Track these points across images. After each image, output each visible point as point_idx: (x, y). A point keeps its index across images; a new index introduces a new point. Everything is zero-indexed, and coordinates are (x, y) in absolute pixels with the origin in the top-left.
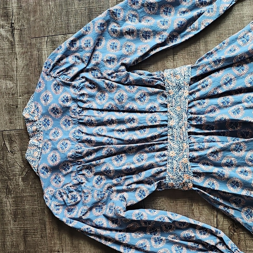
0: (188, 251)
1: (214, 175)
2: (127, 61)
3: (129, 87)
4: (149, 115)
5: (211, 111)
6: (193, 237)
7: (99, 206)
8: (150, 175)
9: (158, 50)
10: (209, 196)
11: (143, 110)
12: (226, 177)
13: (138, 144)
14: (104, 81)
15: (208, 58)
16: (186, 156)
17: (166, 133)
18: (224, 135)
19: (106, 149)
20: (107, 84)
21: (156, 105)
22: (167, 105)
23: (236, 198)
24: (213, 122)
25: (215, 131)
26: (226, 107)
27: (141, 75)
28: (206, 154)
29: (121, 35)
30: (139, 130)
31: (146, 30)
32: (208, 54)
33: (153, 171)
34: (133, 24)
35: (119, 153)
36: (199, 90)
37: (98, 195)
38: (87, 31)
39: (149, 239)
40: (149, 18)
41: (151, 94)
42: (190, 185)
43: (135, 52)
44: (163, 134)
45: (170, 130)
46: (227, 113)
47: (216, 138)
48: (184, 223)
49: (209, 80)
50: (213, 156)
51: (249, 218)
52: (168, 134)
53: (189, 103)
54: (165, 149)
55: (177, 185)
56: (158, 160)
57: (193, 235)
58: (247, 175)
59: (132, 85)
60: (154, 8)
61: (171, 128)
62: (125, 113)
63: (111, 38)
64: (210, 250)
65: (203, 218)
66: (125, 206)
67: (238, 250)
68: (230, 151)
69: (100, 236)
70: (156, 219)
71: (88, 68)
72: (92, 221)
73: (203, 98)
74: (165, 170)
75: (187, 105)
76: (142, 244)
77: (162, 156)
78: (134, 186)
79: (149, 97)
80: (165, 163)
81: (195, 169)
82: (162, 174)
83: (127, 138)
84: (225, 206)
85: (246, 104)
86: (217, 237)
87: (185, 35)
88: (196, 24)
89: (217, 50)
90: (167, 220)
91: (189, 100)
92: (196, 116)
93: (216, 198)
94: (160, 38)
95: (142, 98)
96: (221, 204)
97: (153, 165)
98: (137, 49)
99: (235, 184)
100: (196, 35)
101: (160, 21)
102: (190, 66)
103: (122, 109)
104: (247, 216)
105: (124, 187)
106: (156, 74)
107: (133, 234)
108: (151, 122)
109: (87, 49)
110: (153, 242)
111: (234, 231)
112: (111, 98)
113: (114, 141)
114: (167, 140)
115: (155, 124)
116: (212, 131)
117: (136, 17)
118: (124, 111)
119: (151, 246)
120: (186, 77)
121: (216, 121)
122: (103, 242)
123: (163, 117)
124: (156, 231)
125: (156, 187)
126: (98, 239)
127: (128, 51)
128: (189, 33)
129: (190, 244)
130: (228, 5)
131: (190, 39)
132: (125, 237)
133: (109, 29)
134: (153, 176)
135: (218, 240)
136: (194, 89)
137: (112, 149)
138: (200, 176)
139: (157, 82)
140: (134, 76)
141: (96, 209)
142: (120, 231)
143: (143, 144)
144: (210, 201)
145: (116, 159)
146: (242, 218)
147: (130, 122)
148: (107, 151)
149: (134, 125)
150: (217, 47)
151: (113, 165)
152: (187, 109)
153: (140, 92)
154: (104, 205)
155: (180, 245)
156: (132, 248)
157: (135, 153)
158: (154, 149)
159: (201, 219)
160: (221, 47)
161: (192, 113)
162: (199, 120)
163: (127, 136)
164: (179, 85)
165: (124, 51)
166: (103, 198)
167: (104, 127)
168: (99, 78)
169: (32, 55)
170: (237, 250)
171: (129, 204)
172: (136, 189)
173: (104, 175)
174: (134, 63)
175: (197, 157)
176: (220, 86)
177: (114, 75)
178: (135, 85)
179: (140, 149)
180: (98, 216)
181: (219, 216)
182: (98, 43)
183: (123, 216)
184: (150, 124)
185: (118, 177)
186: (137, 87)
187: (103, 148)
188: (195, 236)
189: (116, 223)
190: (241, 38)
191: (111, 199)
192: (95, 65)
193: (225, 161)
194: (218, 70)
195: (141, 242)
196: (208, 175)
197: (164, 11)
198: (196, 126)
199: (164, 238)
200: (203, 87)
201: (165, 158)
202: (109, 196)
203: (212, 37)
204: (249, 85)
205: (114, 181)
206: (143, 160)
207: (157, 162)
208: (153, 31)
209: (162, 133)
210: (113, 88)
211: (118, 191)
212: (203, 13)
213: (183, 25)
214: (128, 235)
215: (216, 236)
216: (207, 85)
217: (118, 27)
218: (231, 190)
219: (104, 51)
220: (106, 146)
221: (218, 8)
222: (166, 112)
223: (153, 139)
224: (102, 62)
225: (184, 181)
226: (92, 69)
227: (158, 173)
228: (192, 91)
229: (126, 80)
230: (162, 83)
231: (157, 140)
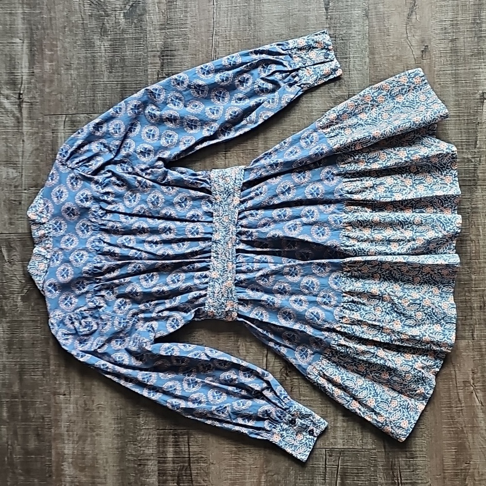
0: (229, 397)
1: (263, 303)
2: (166, 155)
3: (167, 188)
4: (191, 225)
5: (264, 225)
6: (235, 380)
7: (121, 338)
8: (186, 300)
9: (205, 144)
10: (256, 329)
11: (184, 218)
12: (276, 306)
13: (174, 261)
14: (135, 178)
15: (265, 159)
16: (230, 279)
17: (210, 248)
18: (279, 256)
19: (133, 265)
20: (140, 182)
21: (200, 213)
22: (212, 213)
23: (289, 333)
24: (265, 239)
25: (268, 249)
26: (283, 221)
27: (182, 173)
28: (255, 277)
29: (160, 121)
30: (176, 243)
31: (192, 119)
32: (266, 154)
33: (191, 295)
34: (176, 108)
35: (149, 270)
36: (251, 198)
37: (120, 323)
38: (117, 112)
39: (181, 380)
40: (197, 103)
41: (194, 199)
42: (235, 314)
43: (178, 144)
44: (206, 250)
45: (215, 245)
46: (282, 229)
47: (269, 258)
48: (225, 362)
49: (264, 187)
50: (263, 280)
51: (303, 358)
52: (212, 251)
53: (239, 213)
54: (206, 269)
55: (219, 314)
56: (197, 281)
57: (235, 377)
58: (301, 305)
59: (170, 186)
60: (203, 91)
61: (216, 243)
62: (161, 221)
63: (148, 123)
64: (255, 398)
65: (250, 357)
66: (152, 338)
67: (289, 397)
68: (283, 275)
69: (119, 375)
70: (190, 355)
71: (116, 159)
72: (109, 356)
73: (257, 208)
74: (205, 295)
75: (237, 215)
76: (171, 387)
77: (203, 278)
78: (166, 313)
79: (192, 203)
80: (205, 286)
81: (241, 295)
82: (201, 300)
83: (160, 253)
84: (277, 343)
85: (304, 220)
86: (264, 380)
87: (239, 128)
88: (253, 115)
89: (276, 150)
90: (204, 358)
91: (239, 209)
92: (246, 230)
93: (265, 333)
94: (208, 130)
95: (183, 202)
96: (271, 340)
97: (191, 288)
98: (179, 141)
99: (287, 315)
100: (252, 130)
101: (210, 109)
102: (243, 167)
103: (157, 215)
104: (301, 356)
105: (154, 315)
106: (201, 174)
107: (161, 374)
108: (192, 234)
109: (116, 136)
110: (185, 386)
111: (287, 374)
112: (143, 200)
113: (144, 255)
114: (210, 257)
115: (197, 236)
116: (265, 250)
117: (181, 100)
118: (159, 218)
119: (183, 390)
120: (237, 181)
121: (268, 238)
122: (122, 382)
123: (208, 228)
124: (191, 372)
125: (193, 315)
126: (116, 379)
127: (168, 142)
128: (244, 126)
129: (230, 388)
130: (292, 96)
131: (245, 133)
132: (150, 376)
133: (147, 112)
134: (190, 302)
135: (265, 385)
136: (246, 196)
137: (141, 265)
138: (247, 304)
139: (202, 184)
140: (173, 175)
141: (116, 341)
142: (146, 370)
143: (180, 261)
144: (258, 335)
145: (145, 278)
146: (295, 359)
147: (165, 232)
148: (134, 267)
149: (171, 236)
150: (277, 146)
151: (141, 286)
152: (236, 220)
153: (181, 195)
154: (127, 337)
155: (220, 390)
156: (159, 392)
157: (170, 272)
158: (193, 268)
159: (247, 358)
160: (281, 147)
161: (242, 226)
162: (249, 235)
163: (161, 250)
164: (227, 190)
165: (163, 142)
166: (126, 327)
167: (132, 237)
168: (129, 173)
169: (44, 137)
170: (286, 397)
171: (158, 335)
172: (168, 317)
173: (129, 298)
174: (175, 158)
175: (245, 280)
176: (276, 196)
177: (149, 171)
178: (174, 186)
179: (176, 268)
180: (118, 351)
181: (269, 355)
182: (131, 128)
183: (149, 349)
184: (191, 236)
185: (147, 302)
186: (177, 189)
187: (130, 263)
188: (237, 378)
189: (141, 360)
190: (304, 139)
191: (136, 330)
192: (124, 157)
193: (277, 287)
194: (275, 176)
195: (170, 384)
196: (256, 303)
197: (216, 95)
198: (247, 243)
199: (199, 380)
200: (257, 195)
201: (207, 280)
202: (133, 325)
203: (274, 133)
204: (310, 197)
205: (142, 307)
206: (178, 281)
207: (195, 285)
208: (200, 120)
209: (204, 248)
210: (147, 187)
211: (146, 320)
212: (263, 103)
213: (237, 116)
214: (154, 375)
215: (262, 379)
216: (261, 193)
217: (158, 110)
218: (283, 323)
219: (138, 140)
220: (133, 261)
221: (280, 99)
222: (211, 222)
223: (194, 256)
224: (135, 153)
225: (227, 309)
226: (121, 162)
227: (197, 298)
228: (244, 198)
229: (164, 179)
230: (208, 186)
231: (199, 256)
